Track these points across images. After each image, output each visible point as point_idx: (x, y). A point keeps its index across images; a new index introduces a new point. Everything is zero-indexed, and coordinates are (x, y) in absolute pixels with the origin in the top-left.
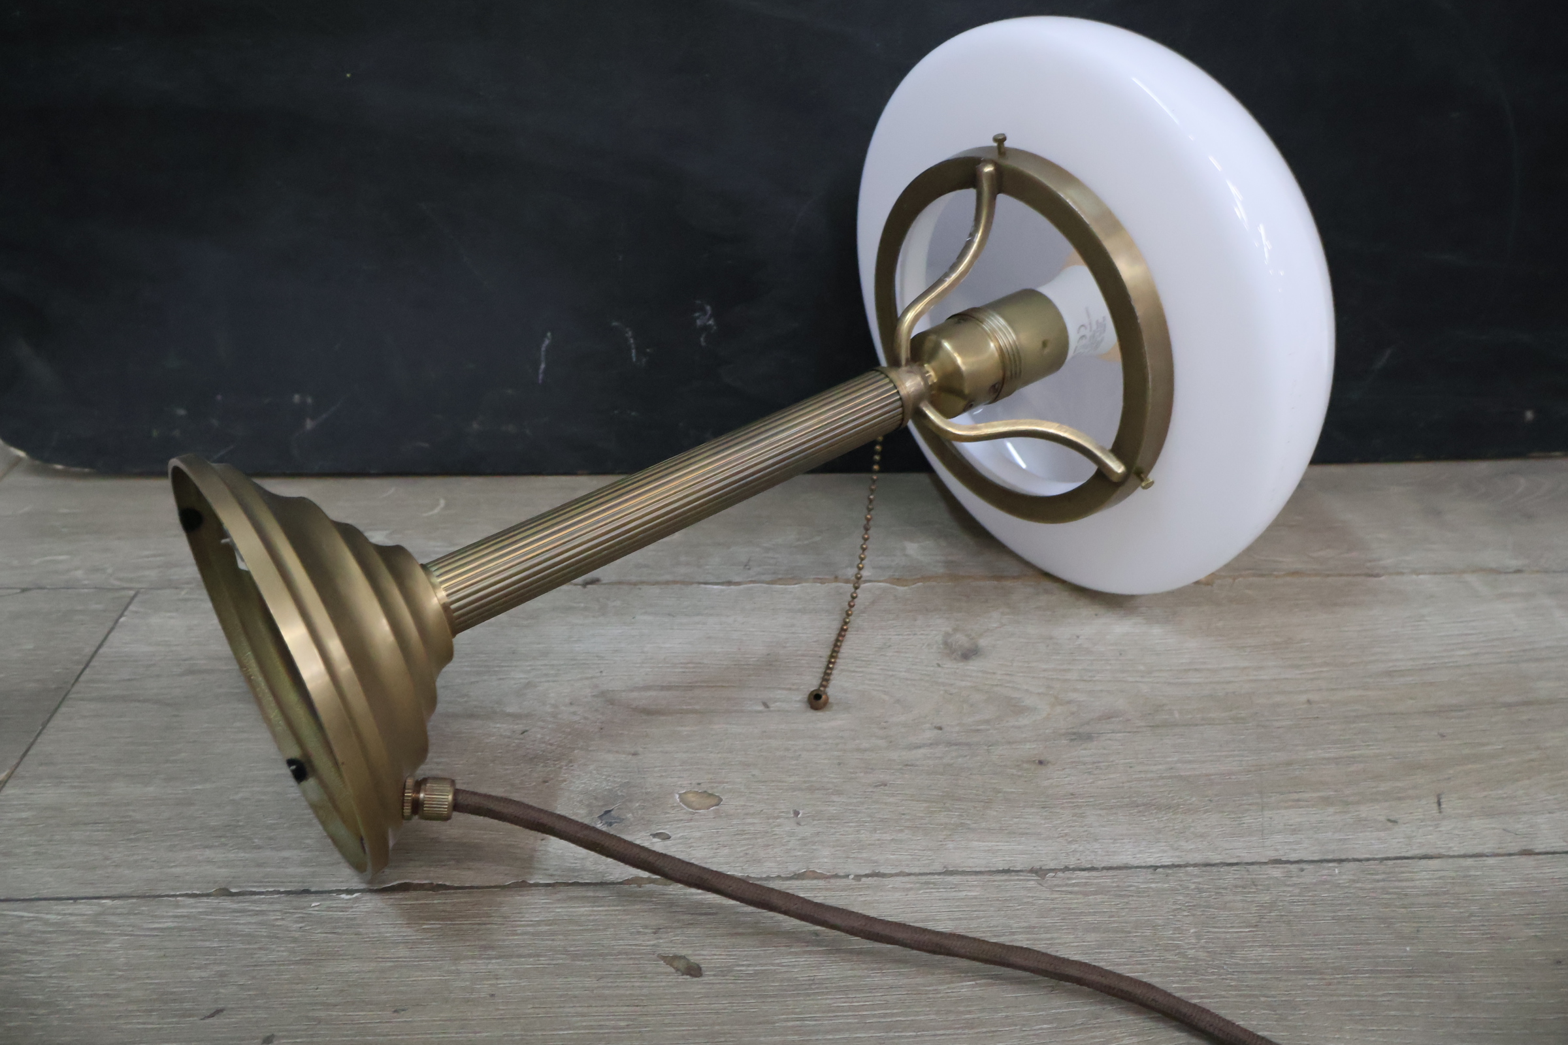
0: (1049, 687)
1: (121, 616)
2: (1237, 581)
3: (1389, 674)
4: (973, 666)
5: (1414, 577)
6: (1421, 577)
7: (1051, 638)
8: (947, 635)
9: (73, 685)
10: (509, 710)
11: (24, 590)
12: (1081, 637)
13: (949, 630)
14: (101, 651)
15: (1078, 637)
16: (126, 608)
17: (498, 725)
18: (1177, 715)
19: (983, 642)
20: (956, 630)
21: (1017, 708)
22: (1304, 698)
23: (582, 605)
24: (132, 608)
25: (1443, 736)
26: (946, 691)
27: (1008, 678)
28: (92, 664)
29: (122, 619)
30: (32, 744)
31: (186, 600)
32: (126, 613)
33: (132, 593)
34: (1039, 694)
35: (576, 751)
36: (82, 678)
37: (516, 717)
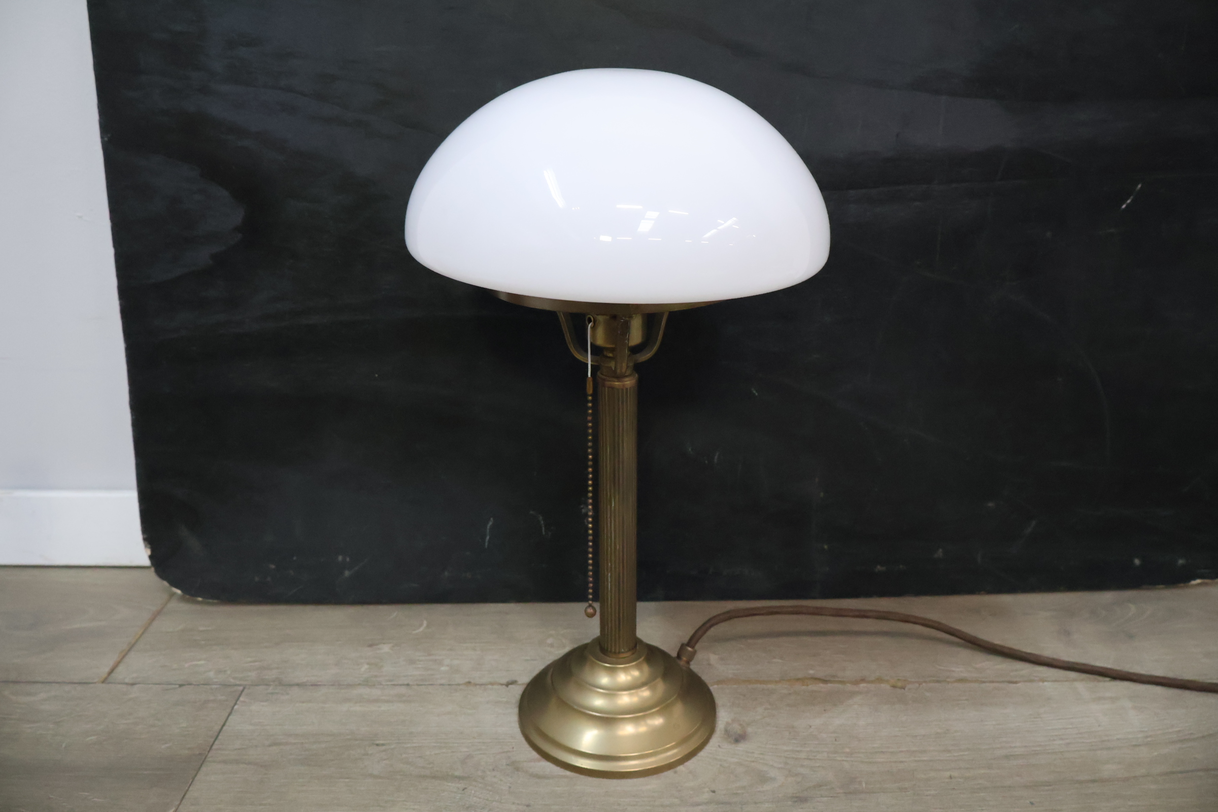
0: (786, 763)
1: (235, 704)
2: (921, 686)
3: (1007, 757)
4: (742, 747)
5: (1041, 684)
6: (1046, 683)
7: (793, 727)
8: (728, 723)
9: (209, 752)
10: (457, 773)
11: (181, 686)
12: (812, 727)
13: (730, 721)
14: (225, 728)
15: (810, 727)
16: (238, 699)
17: (450, 784)
18: (864, 785)
19: (750, 730)
20: (733, 721)
21: (763, 779)
22: (948, 774)
23: (505, 700)
24: (241, 699)
25: (1032, 803)
26: (721, 765)
27: (761, 756)
28: (220, 737)
29: (236, 707)
30: (187, 790)
31: (272, 693)
32: (238, 702)
33: (241, 688)
34: (779, 768)
35: (494, 803)
36: (214, 747)
37: (460, 778)
